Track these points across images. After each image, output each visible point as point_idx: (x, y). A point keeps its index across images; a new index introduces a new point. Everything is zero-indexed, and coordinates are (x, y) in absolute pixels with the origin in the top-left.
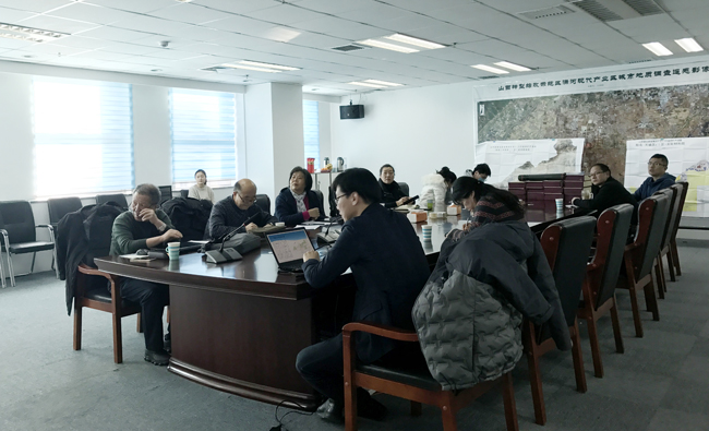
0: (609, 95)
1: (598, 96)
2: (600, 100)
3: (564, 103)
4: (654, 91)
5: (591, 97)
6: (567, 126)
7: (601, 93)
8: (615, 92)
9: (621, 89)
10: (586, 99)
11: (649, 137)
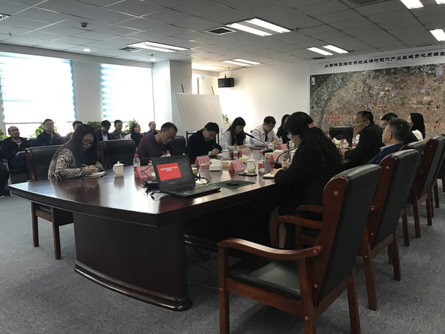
0: (401, 70)
1: (393, 71)
2: (395, 73)
3: (369, 76)
4: (433, 67)
5: (388, 71)
6: (371, 92)
7: (396, 69)
8: (405, 68)
9: (410, 65)
10: (385, 73)
11: (426, 98)
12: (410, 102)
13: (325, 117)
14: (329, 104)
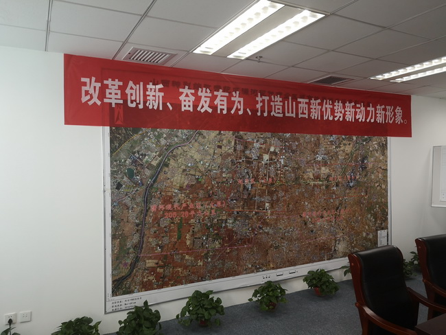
11: (324, 171)
12: (305, 177)
13: (153, 208)
14: (162, 176)
